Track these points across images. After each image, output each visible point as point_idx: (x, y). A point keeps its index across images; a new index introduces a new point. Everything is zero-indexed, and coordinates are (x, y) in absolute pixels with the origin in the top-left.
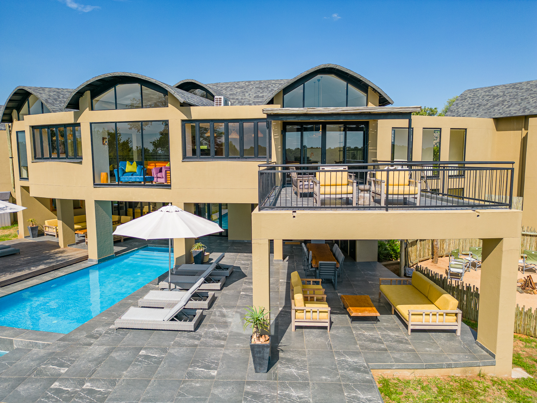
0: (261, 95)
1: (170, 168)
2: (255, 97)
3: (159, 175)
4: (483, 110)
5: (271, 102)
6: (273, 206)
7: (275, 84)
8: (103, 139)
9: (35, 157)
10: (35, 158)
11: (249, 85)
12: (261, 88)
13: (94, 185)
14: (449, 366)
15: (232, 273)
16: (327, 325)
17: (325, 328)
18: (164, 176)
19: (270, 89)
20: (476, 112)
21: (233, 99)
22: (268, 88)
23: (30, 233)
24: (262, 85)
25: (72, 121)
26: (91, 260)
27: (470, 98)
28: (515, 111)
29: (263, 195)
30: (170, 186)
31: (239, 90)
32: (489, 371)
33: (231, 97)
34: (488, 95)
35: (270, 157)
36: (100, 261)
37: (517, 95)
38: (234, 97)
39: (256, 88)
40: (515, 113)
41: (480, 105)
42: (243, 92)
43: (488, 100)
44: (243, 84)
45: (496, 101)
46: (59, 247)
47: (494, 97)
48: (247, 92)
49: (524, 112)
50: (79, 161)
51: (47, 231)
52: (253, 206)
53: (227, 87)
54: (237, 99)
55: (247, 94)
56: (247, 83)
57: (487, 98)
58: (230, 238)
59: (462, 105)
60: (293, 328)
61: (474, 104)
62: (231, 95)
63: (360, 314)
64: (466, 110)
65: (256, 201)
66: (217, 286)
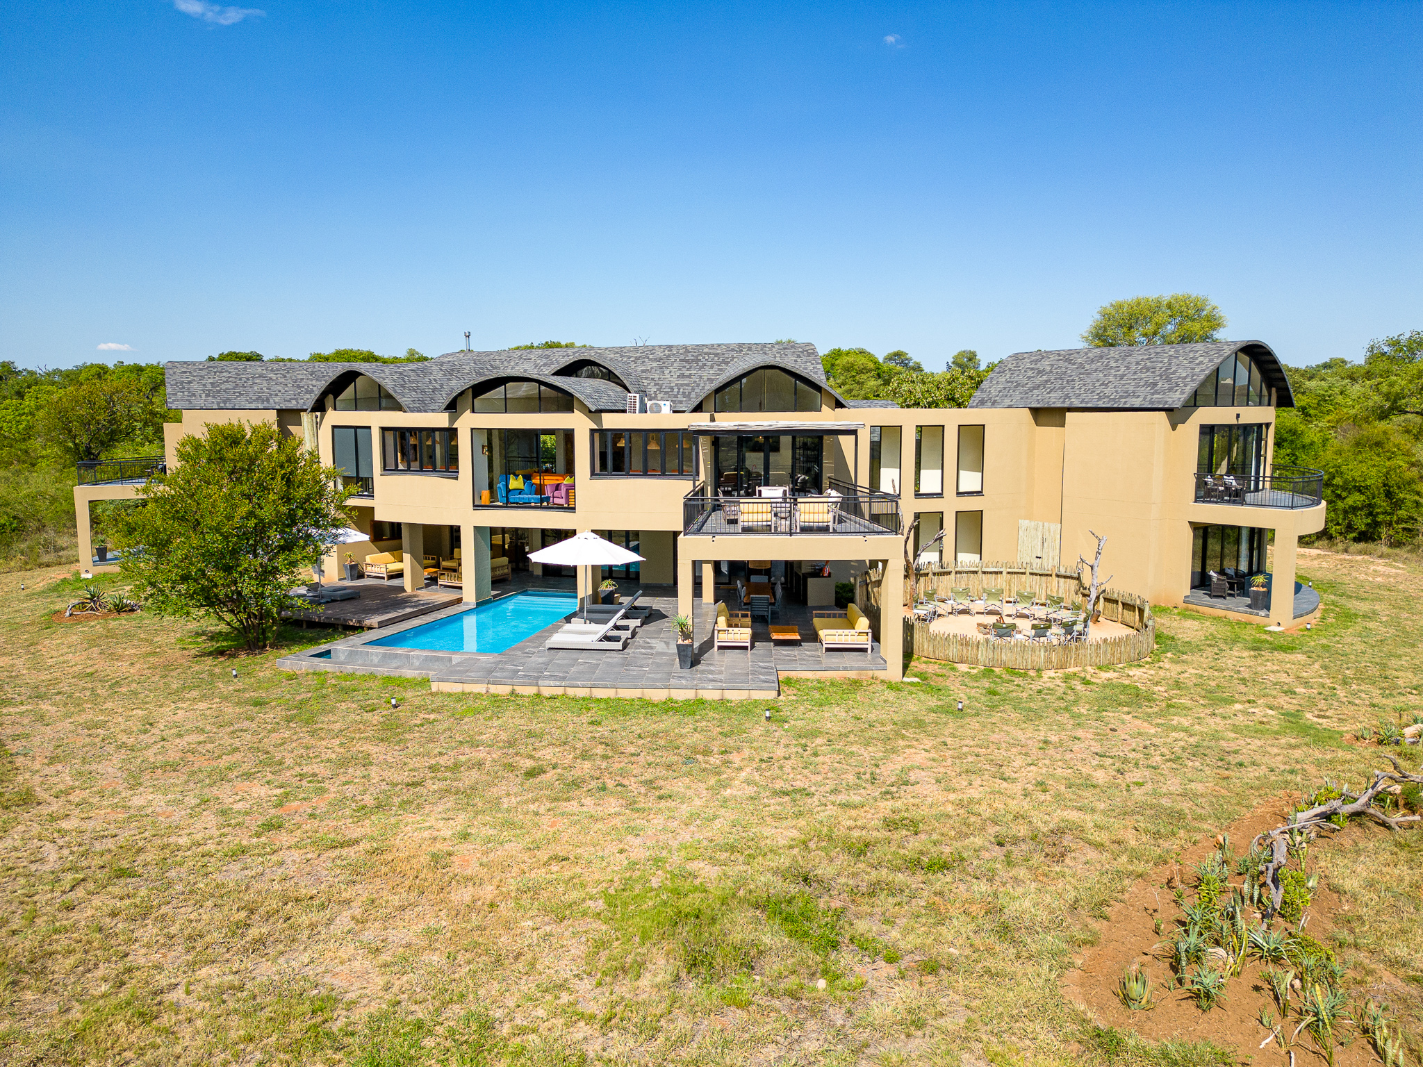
0: (687, 373)
1: (573, 486)
2: (678, 377)
3: (556, 494)
4: (1021, 393)
5: (698, 408)
6: (699, 531)
7: (708, 354)
8: (483, 447)
9: (385, 468)
10: (385, 470)
11: (669, 356)
12: (687, 361)
13: (474, 506)
14: (845, 669)
15: (650, 615)
16: (748, 644)
17: (745, 648)
18: (564, 495)
19: (700, 364)
20: (1011, 396)
21: (646, 378)
22: (697, 361)
23: (347, 574)
24: (690, 357)
25: (446, 425)
26: (467, 604)
27: (1010, 370)
28: (1055, 400)
29: (688, 521)
30: (574, 508)
31: (655, 364)
32: (881, 674)
33: (644, 375)
34: (1032, 369)
35: (698, 474)
36: (479, 604)
37: (1065, 373)
38: (649, 375)
39: (681, 360)
40: (1054, 403)
41: (1018, 385)
42: (661, 368)
43: (1029, 378)
44: (659, 353)
45: (1039, 380)
46: (405, 591)
47: (1039, 372)
48: (667, 368)
49: (1064, 402)
50: (454, 475)
51: (369, 570)
52: (675, 534)
53: (637, 358)
54: (653, 379)
55: (667, 372)
56: (666, 352)
57: (1030, 373)
58: (642, 581)
59: (997, 383)
60: (716, 648)
61: (1012, 382)
62: (643, 371)
63: (781, 637)
64: (1000, 391)
65: (679, 527)
66: (637, 622)
